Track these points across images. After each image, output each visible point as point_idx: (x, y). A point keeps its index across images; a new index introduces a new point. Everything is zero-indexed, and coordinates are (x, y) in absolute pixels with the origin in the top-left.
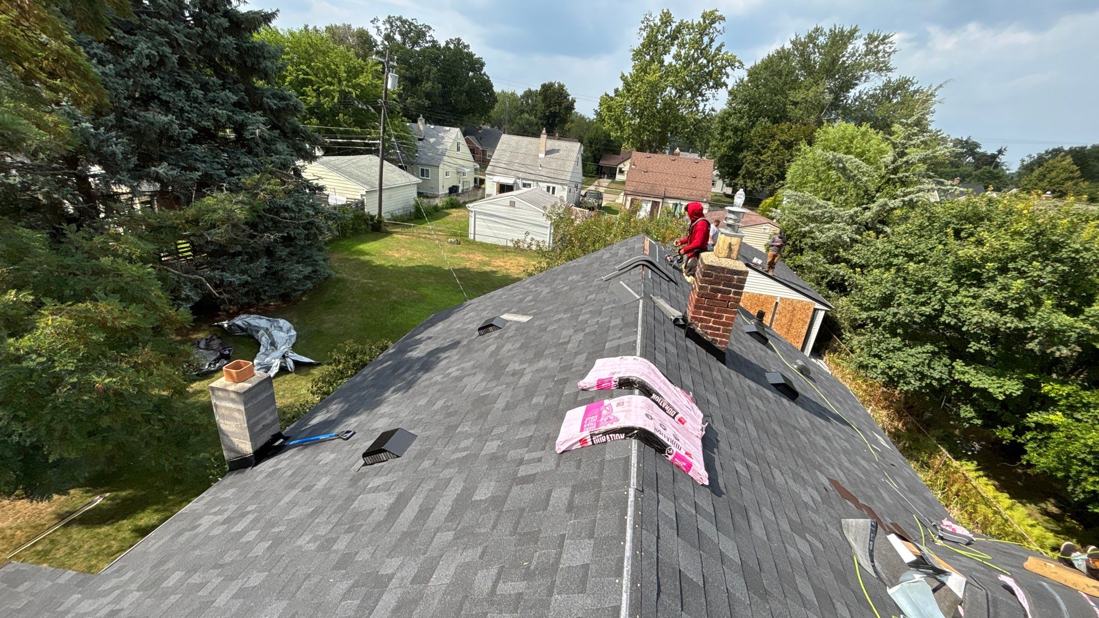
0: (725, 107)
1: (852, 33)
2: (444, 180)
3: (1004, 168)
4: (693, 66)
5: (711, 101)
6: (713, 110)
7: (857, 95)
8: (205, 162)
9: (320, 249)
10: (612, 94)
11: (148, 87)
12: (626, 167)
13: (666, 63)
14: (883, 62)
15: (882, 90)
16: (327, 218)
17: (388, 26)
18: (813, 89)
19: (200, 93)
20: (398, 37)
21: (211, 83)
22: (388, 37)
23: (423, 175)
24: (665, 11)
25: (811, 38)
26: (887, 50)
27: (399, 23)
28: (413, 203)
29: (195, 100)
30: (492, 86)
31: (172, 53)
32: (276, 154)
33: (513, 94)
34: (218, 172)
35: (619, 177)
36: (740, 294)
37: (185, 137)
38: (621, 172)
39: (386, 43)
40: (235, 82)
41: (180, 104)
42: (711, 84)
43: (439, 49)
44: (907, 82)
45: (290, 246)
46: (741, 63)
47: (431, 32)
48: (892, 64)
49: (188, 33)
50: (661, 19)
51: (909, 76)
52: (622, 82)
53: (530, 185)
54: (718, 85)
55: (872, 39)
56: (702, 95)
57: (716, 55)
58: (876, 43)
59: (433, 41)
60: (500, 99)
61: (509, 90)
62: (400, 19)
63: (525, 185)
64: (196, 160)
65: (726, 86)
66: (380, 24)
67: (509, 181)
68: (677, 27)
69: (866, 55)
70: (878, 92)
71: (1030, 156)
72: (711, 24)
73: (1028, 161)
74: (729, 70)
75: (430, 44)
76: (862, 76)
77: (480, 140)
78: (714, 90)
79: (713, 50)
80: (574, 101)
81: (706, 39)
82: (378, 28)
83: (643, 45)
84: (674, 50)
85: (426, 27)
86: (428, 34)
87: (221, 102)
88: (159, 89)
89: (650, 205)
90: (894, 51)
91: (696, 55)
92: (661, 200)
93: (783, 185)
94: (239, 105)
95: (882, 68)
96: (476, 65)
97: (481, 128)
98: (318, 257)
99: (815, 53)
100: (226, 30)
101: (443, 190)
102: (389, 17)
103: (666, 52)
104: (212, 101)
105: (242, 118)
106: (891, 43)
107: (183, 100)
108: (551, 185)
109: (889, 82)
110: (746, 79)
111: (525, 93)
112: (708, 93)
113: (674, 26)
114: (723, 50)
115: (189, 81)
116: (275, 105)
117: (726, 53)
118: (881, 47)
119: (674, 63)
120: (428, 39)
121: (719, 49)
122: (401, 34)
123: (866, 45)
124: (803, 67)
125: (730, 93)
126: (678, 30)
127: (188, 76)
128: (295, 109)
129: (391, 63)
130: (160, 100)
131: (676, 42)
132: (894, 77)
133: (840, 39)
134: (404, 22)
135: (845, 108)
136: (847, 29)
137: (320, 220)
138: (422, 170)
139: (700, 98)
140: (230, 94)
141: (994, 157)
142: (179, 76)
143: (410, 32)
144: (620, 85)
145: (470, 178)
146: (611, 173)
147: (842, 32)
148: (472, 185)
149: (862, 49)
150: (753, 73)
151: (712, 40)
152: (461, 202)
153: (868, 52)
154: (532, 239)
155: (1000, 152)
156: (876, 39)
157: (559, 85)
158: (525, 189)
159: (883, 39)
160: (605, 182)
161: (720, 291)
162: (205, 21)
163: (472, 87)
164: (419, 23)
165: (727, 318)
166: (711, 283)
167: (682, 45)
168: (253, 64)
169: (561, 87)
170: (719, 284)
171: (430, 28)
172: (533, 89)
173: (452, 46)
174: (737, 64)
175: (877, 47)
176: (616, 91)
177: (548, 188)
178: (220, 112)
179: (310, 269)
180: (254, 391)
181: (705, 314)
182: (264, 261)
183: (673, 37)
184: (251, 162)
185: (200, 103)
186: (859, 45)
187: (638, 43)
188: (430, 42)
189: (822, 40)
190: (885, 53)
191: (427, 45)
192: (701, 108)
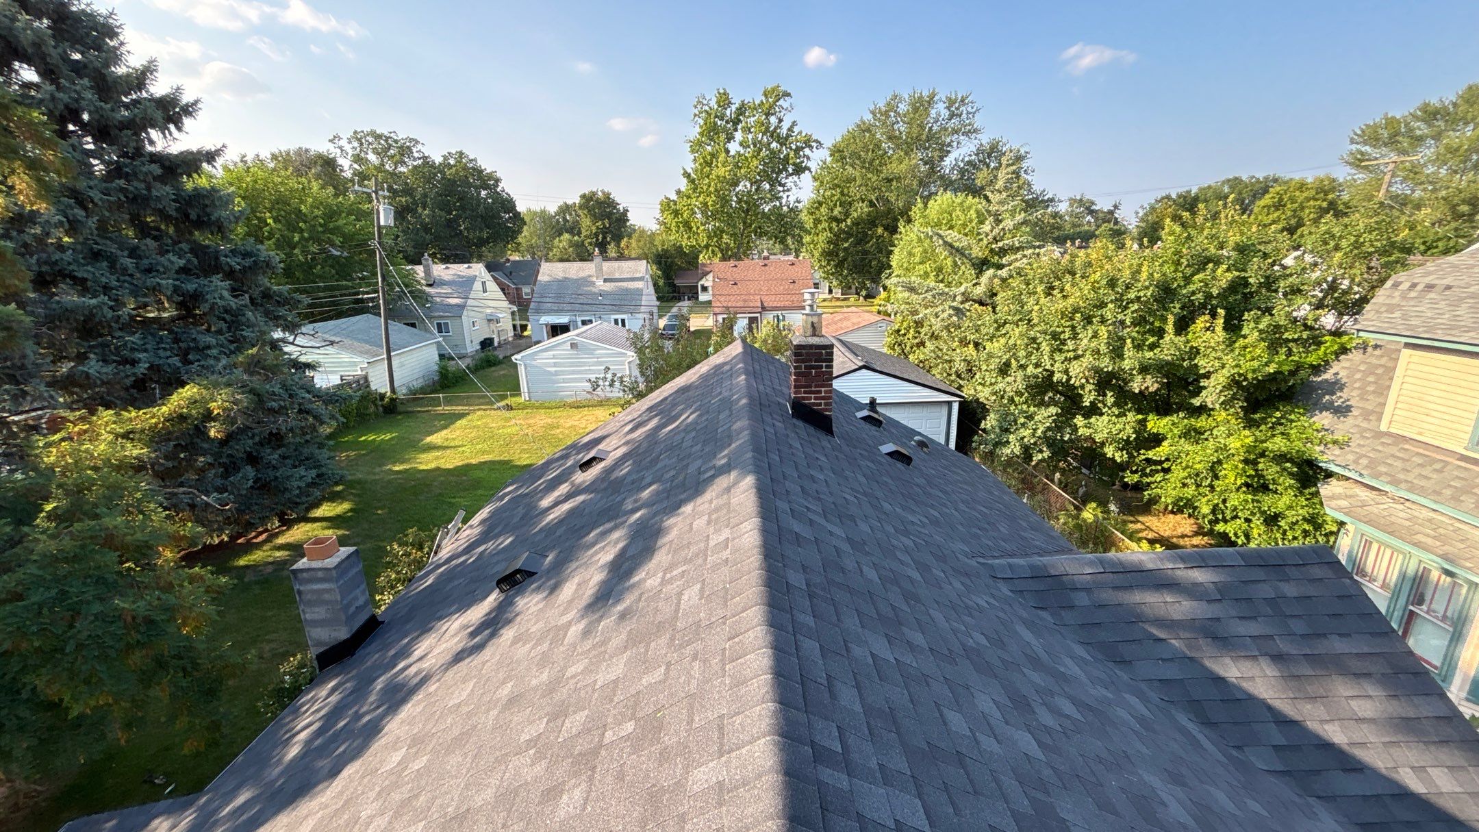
0: (813, 195)
1: (931, 97)
2: (471, 333)
3: (1125, 223)
4: (764, 153)
5: (794, 191)
6: (799, 202)
7: (954, 163)
8: (146, 351)
9: (321, 446)
10: (674, 197)
11: (56, 263)
12: (708, 281)
13: (732, 153)
14: (970, 124)
15: (977, 155)
16: (326, 403)
17: (356, 144)
18: (906, 161)
19: (129, 262)
20: (372, 157)
21: (143, 248)
22: (358, 159)
23: (440, 331)
24: (722, 90)
25: (891, 107)
26: (969, 109)
27: (370, 139)
28: (436, 368)
29: (124, 270)
30: (514, 206)
31: (87, 217)
32: (248, 327)
33: (543, 212)
34: (169, 361)
35: (703, 297)
36: (831, 367)
37: (117, 322)
38: (705, 289)
39: (356, 166)
40: (175, 243)
41: (104, 280)
42: (790, 170)
43: (433, 166)
44: (998, 142)
45: (279, 447)
46: (817, 141)
47: (419, 147)
48: (979, 126)
49: (106, 189)
50: (718, 102)
51: (998, 137)
52: (685, 180)
53: (591, 321)
54: (799, 170)
55: (951, 102)
56: (783, 185)
57: (788, 136)
58: (957, 105)
59: (425, 158)
60: (527, 219)
61: (537, 207)
62: (372, 133)
63: (584, 323)
64: (133, 349)
65: (809, 169)
66: (344, 143)
67: (563, 320)
68: (737, 109)
69: (950, 119)
70: (973, 157)
72: (775, 103)
74: (807, 151)
75: (420, 162)
76: (952, 141)
77: (509, 275)
78: (795, 178)
79: (784, 131)
80: (626, 211)
81: (773, 120)
82: (341, 148)
83: (701, 134)
84: (739, 136)
85: (411, 140)
86: (414, 150)
87: (162, 270)
88: (69, 264)
89: (746, 321)
90: (977, 111)
91: (765, 139)
92: (758, 315)
93: (890, 275)
94: (184, 270)
95: (971, 132)
96: (488, 181)
97: (508, 260)
98: (323, 455)
99: (898, 122)
100: (155, 179)
101: (472, 347)
102: (355, 132)
103: (730, 138)
104: (149, 270)
105: (195, 286)
106: (972, 102)
107: (108, 275)
108: (620, 317)
109: (981, 145)
110: (829, 159)
111: (560, 208)
112: (790, 182)
113: (734, 108)
114: (796, 129)
115: (113, 248)
116: (239, 264)
117: (800, 133)
118: (963, 108)
119: (742, 151)
120: (416, 155)
121: (791, 130)
122: (375, 151)
123: (948, 108)
124: (890, 138)
125: (815, 179)
126: (741, 110)
127: (108, 242)
128: (268, 265)
129: (380, 193)
130: (74, 278)
131: (739, 127)
132: (985, 139)
133: (921, 105)
134: (378, 137)
135: (942, 177)
136: (925, 94)
137: (318, 406)
138: (439, 325)
139: (780, 189)
140: (174, 259)
141: (1111, 212)
142: (97, 243)
143: (389, 149)
144: (683, 185)
145: (506, 324)
146: (693, 293)
147: (921, 97)
148: (511, 333)
149: (945, 113)
151: (780, 121)
152: (501, 357)
153: (952, 116)
154: (614, 375)
155: (1116, 207)
156: (955, 101)
157: (603, 193)
158: (586, 328)
159: (962, 101)
160: (685, 304)
161: (813, 367)
162: (127, 170)
163: (488, 208)
164: (401, 136)
165: (826, 392)
166: (803, 361)
167: (747, 130)
168: (198, 216)
169: (607, 196)
170: (811, 361)
171: (417, 142)
172: (570, 202)
173: (452, 162)
174: (814, 144)
175: (957, 109)
176: (679, 192)
177: (616, 322)
178: (163, 282)
179: (314, 473)
180: (343, 566)
181: (805, 392)
182: (249, 471)
183: (736, 122)
184: (214, 341)
185: (131, 276)
186: (940, 110)
187: (694, 132)
188: (419, 159)
189: (903, 108)
190: (968, 113)
191: (415, 163)
192: (784, 201)
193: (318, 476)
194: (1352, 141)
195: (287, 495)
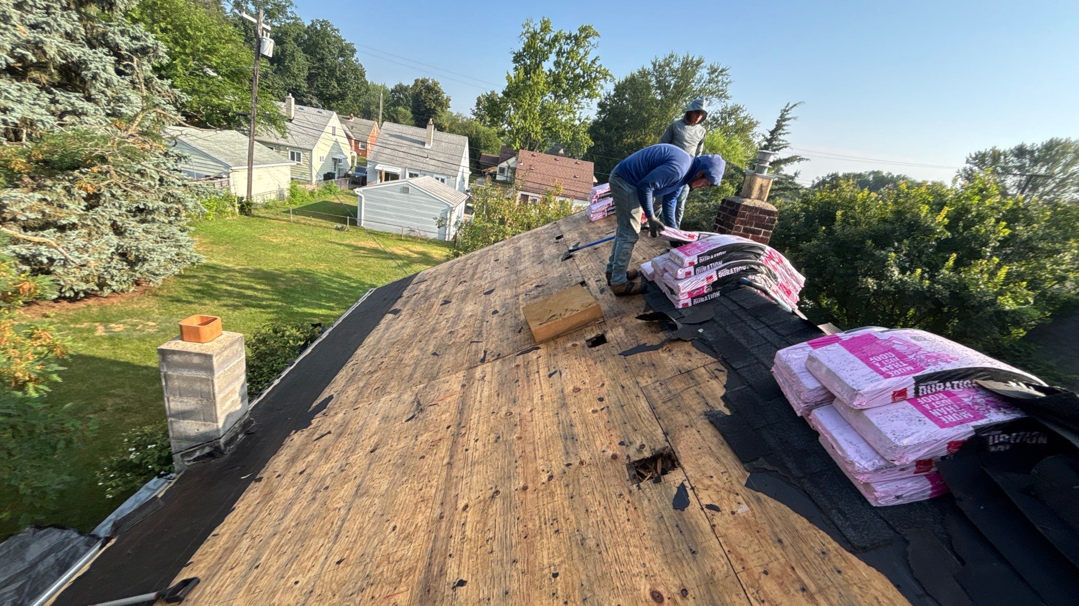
0: (595, 118)
1: (699, 63)
2: (318, 166)
5: (586, 109)
6: (587, 118)
13: (546, 69)
14: (722, 90)
15: (721, 113)
23: (293, 158)
24: (546, 19)
25: (668, 63)
26: (725, 80)
28: (287, 186)
33: (383, 87)
35: (499, 177)
38: (502, 171)
42: (586, 93)
43: (302, 27)
44: (738, 108)
46: (611, 76)
47: (293, 9)
48: (728, 94)
50: (541, 28)
51: (740, 104)
53: (416, 175)
54: (592, 94)
55: (713, 71)
56: (578, 103)
57: (591, 66)
58: (717, 74)
59: (296, 19)
60: (373, 88)
61: (380, 82)
63: (411, 175)
65: (598, 97)
67: (394, 170)
68: (555, 35)
69: (709, 83)
71: (817, 178)
72: (585, 38)
73: (817, 181)
74: (602, 81)
75: (292, 21)
78: (588, 100)
79: (588, 62)
80: (448, 99)
81: (582, 52)
83: (524, 49)
84: (553, 57)
86: (288, 10)
90: (730, 82)
91: (573, 65)
95: (721, 95)
96: (346, 50)
98: (182, 237)
99: (670, 76)
101: (317, 176)
103: (545, 58)
106: (727, 75)
108: (440, 177)
109: (726, 107)
110: (613, 93)
111: (397, 87)
112: (584, 102)
113: (552, 34)
114: (598, 63)
117: (601, 66)
118: (720, 78)
119: (553, 69)
120: (289, 14)
121: (593, 62)
123: (710, 74)
125: (600, 105)
126: (556, 39)
131: (554, 50)
132: (730, 104)
133: (689, 68)
136: (696, 59)
138: (293, 154)
139: (576, 106)
144: (504, 86)
147: (692, 61)
149: (706, 77)
150: (620, 89)
151: (586, 53)
152: (340, 189)
153: (711, 81)
155: (796, 174)
156: (715, 71)
157: (433, 82)
159: (721, 72)
163: (342, 72)
167: (560, 54)
169: (436, 84)
172: (405, 84)
173: (318, 27)
174: (608, 77)
175: (717, 77)
179: (172, 251)
183: (552, 45)
186: (703, 73)
187: (519, 47)
188: (292, 18)
189: (676, 65)
190: (723, 82)
191: (288, 21)
192: (577, 116)
193: (177, 255)
194: (968, 162)
195: (146, 266)
